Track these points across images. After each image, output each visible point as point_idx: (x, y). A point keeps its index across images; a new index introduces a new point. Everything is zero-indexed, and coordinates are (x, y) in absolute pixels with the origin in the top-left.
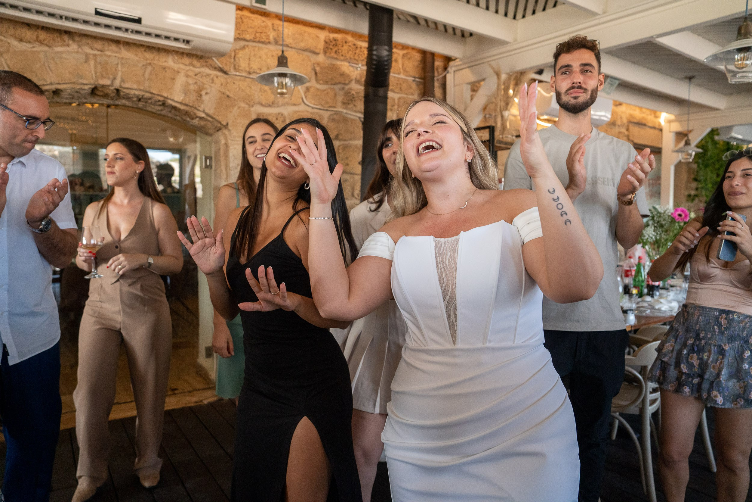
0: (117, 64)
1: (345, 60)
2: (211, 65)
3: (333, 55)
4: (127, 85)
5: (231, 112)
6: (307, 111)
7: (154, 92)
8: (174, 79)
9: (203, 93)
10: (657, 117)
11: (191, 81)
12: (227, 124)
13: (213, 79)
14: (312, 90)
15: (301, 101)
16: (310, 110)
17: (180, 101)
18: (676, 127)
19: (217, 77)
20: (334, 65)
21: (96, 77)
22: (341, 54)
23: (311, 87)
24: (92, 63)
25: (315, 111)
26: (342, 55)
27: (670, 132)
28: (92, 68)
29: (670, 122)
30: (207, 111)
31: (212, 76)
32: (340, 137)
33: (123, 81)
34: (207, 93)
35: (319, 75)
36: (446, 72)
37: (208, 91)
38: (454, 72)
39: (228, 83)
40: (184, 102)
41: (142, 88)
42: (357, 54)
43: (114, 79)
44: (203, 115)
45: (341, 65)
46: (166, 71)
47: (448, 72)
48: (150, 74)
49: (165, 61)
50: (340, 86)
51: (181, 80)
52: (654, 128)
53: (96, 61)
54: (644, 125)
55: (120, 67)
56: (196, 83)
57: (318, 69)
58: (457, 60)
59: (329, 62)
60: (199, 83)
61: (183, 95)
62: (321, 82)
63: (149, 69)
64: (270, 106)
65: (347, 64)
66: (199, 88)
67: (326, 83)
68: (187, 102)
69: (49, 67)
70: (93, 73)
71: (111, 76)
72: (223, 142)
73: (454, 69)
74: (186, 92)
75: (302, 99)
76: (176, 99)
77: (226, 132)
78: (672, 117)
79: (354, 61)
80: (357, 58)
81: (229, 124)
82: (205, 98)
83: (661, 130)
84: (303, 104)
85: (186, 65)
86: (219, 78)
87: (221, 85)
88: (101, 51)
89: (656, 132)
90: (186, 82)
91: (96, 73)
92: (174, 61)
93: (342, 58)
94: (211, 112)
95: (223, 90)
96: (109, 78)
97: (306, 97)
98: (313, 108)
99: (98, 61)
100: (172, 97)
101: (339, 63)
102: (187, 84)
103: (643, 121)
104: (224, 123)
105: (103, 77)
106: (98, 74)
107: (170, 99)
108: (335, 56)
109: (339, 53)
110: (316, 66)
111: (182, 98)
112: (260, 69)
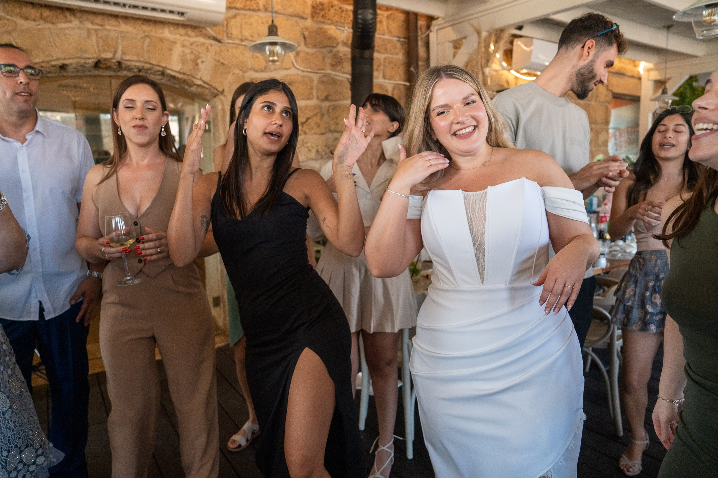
0: (117, 38)
1: (332, 23)
2: (205, 34)
3: (320, 19)
4: (127, 57)
5: (226, 79)
6: (298, 75)
7: (154, 63)
8: (171, 50)
9: (199, 61)
10: (636, 66)
11: (187, 51)
12: (223, 90)
13: (207, 48)
14: (301, 54)
15: (291, 65)
16: (300, 73)
17: (178, 70)
18: (655, 75)
19: (212, 46)
20: (321, 29)
21: (99, 51)
22: (328, 18)
23: (300, 51)
24: (94, 38)
25: (305, 74)
26: (329, 19)
27: (649, 80)
28: (95, 42)
29: (649, 70)
30: (204, 78)
31: (207, 45)
32: (330, 98)
33: (123, 53)
34: (203, 62)
35: (308, 39)
36: (429, 31)
37: (204, 60)
38: (437, 30)
39: (221, 51)
40: (182, 71)
41: (142, 59)
42: (343, 17)
43: (115, 52)
44: (200, 83)
45: (329, 29)
46: (163, 42)
47: (431, 31)
48: (149, 46)
49: (162, 33)
50: (328, 49)
51: (178, 50)
52: (633, 77)
53: (97, 36)
54: (623, 74)
55: (120, 41)
56: (192, 52)
57: (306, 33)
58: (440, 19)
59: (317, 26)
60: (195, 53)
61: (181, 65)
62: (310, 46)
63: (147, 41)
64: (262, 71)
65: (333, 27)
66: (195, 57)
67: (315, 46)
68: (185, 71)
69: (55, 44)
70: (95, 47)
71: (113, 50)
72: (220, 107)
73: (436, 28)
74: (183, 61)
75: (293, 63)
76: (174, 68)
77: (222, 97)
78: (651, 65)
79: (340, 24)
80: (343, 21)
81: (226, 90)
82: (201, 66)
83: (640, 79)
84: (293, 69)
85: (181, 35)
86: (213, 46)
87: (216, 53)
88: (102, 26)
89: (635, 81)
90: (183, 52)
91: (98, 47)
92: (170, 32)
93: (329, 22)
94: (207, 79)
95: (218, 58)
96: (110, 52)
97: (296, 61)
98: (303, 71)
99: (100, 35)
100: (170, 67)
101: (326, 27)
102: (184, 55)
103: (622, 71)
104: (220, 89)
105: (105, 50)
106: (100, 48)
107: (169, 69)
108: (323, 20)
109: (326, 17)
110: (304, 30)
111: (180, 67)
112: (252, 36)
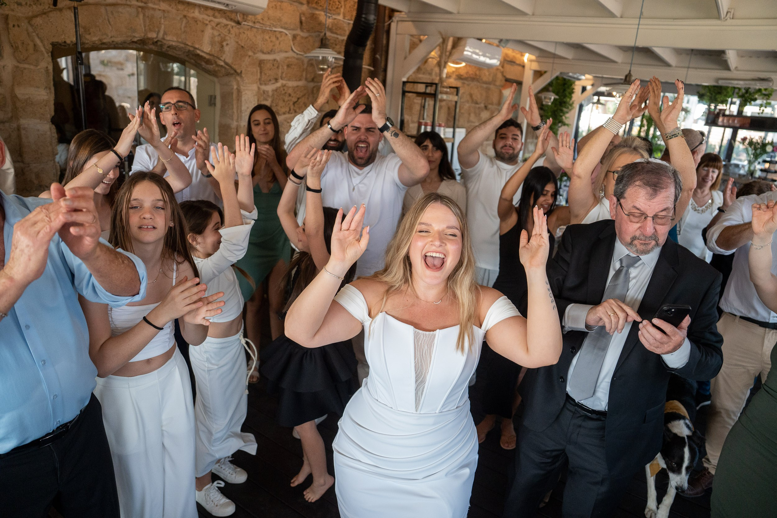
0: (161, 18)
1: (322, 10)
2: (228, 17)
3: (314, 5)
4: (168, 38)
5: (244, 61)
6: (294, 57)
7: (189, 44)
8: (203, 31)
9: (224, 44)
10: (522, 55)
11: (216, 33)
12: (241, 72)
13: (229, 30)
14: (298, 38)
15: (290, 48)
16: (295, 55)
17: (208, 52)
18: (535, 66)
19: (232, 27)
20: (313, 14)
21: (145, 30)
22: (320, 4)
23: (298, 35)
24: (141, 16)
25: (299, 56)
26: (321, 6)
27: (531, 69)
28: (142, 21)
29: (531, 61)
30: (227, 61)
31: (229, 26)
32: (315, 80)
33: (165, 33)
34: (227, 44)
35: (304, 24)
36: (391, 21)
37: (229, 42)
38: (398, 21)
39: (240, 33)
40: (211, 53)
41: (180, 40)
42: (331, 5)
43: (159, 32)
44: (222, 63)
45: (319, 14)
46: (197, 24)
47: (392, 22)
48: (185, 27)
49: (193, 12)
50: (317, 33)
51: (209, 31)
52: (519, 65)
53: (144, 15)
54: (514, 62)
55: (162, 20)
56: (220, 35)
57: (303, 18)
58: (403, 13)
59: (311, 12)
60: (222, 35)
61: (210, 46)
62: (305, 31)
63: (185, 21)
64: (269, 53)
65: (323, 13)
66: (222, 39)
67: (308, 31)
68: (213, 53)
69: (109, 22)
70: (142, 26)
71: (157, 30)
72: (235, 87)
73: (397, 19)
74: (212, 43)
75: (292, 47)
76: (205, 50)
77: (238, 78)
78: (533, 57)
79: (328, 11)
80: (330, 8)
81: (243, 72)
82: (226, 49)
83: (524, 66)
84: (291, 51)
85: (209, 16)
86: (234, 28)
87: (236, 35)
88: (145, 3)
89: (520, 68)
90: (213, 34)
91: (145, 27)
92: (200, 12)
93: (320, 8)
94: (229, 61)
95: (237, 40)
96: (155, 31)
97: (294, 45)
98: (297, 54)
99: (147, 14)
100: (202, 48)
101: (317, 12)
102: (213, 37)
103: (514, 60)
104: (239, 71)
105: (151, 30)
106: (147, 28)
107: (200, 50)
108: (316, 7)
109: (318, 3)
110: (302, 16)
111: (209, 49)
112: (263, 19)
